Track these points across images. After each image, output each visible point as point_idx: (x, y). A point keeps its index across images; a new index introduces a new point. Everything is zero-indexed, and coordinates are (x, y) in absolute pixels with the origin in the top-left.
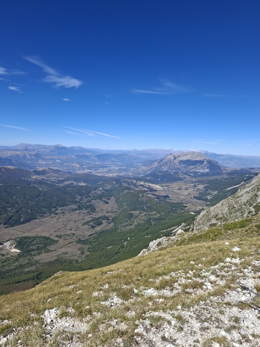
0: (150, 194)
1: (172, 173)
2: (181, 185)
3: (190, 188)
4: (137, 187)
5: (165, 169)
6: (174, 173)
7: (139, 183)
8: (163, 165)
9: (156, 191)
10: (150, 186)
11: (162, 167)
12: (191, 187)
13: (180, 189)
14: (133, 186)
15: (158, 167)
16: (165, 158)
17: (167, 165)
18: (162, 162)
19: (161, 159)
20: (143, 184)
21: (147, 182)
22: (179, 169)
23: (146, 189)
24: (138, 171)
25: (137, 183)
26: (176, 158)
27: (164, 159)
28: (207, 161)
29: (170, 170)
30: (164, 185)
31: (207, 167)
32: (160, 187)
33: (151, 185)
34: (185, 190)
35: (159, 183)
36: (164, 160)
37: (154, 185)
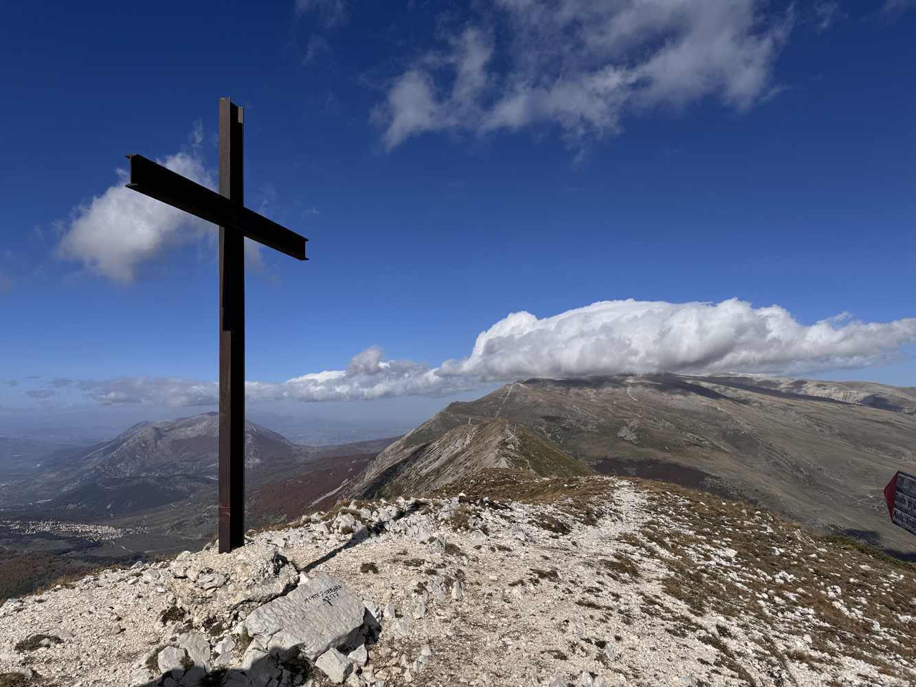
0: (76, 558)
1: (151, 481)
2: (182, 514)
3: (211, 517)
4: (26, 544)
5: (128, 470)
6: (159, 479)
7: (34, 530)
8: (121, 460)
9: (98, 544)
10: (77, 532)
11: (118, 466)
12: (213, 513)
13: (180, 525)
15: (103, 466)
16: (128, 438)
17: (134, 459)
18: (119, 450)
19: (112, 441)
20: (47, 529)
21: (64, 521)
22: (175, 466)
23: (62, 545)
24: (29, 488)
25: (24, 531)
26: (165, 434)
27: (124, 441)
28: (253, 434)
29: (145, 471)
30: (128, 519)
31: (255, 451)
32: (112, 530)
33: (78, 528)
34: (196, 525)
35: (109, 516)
36: (125, 444)
37: (88, 528)
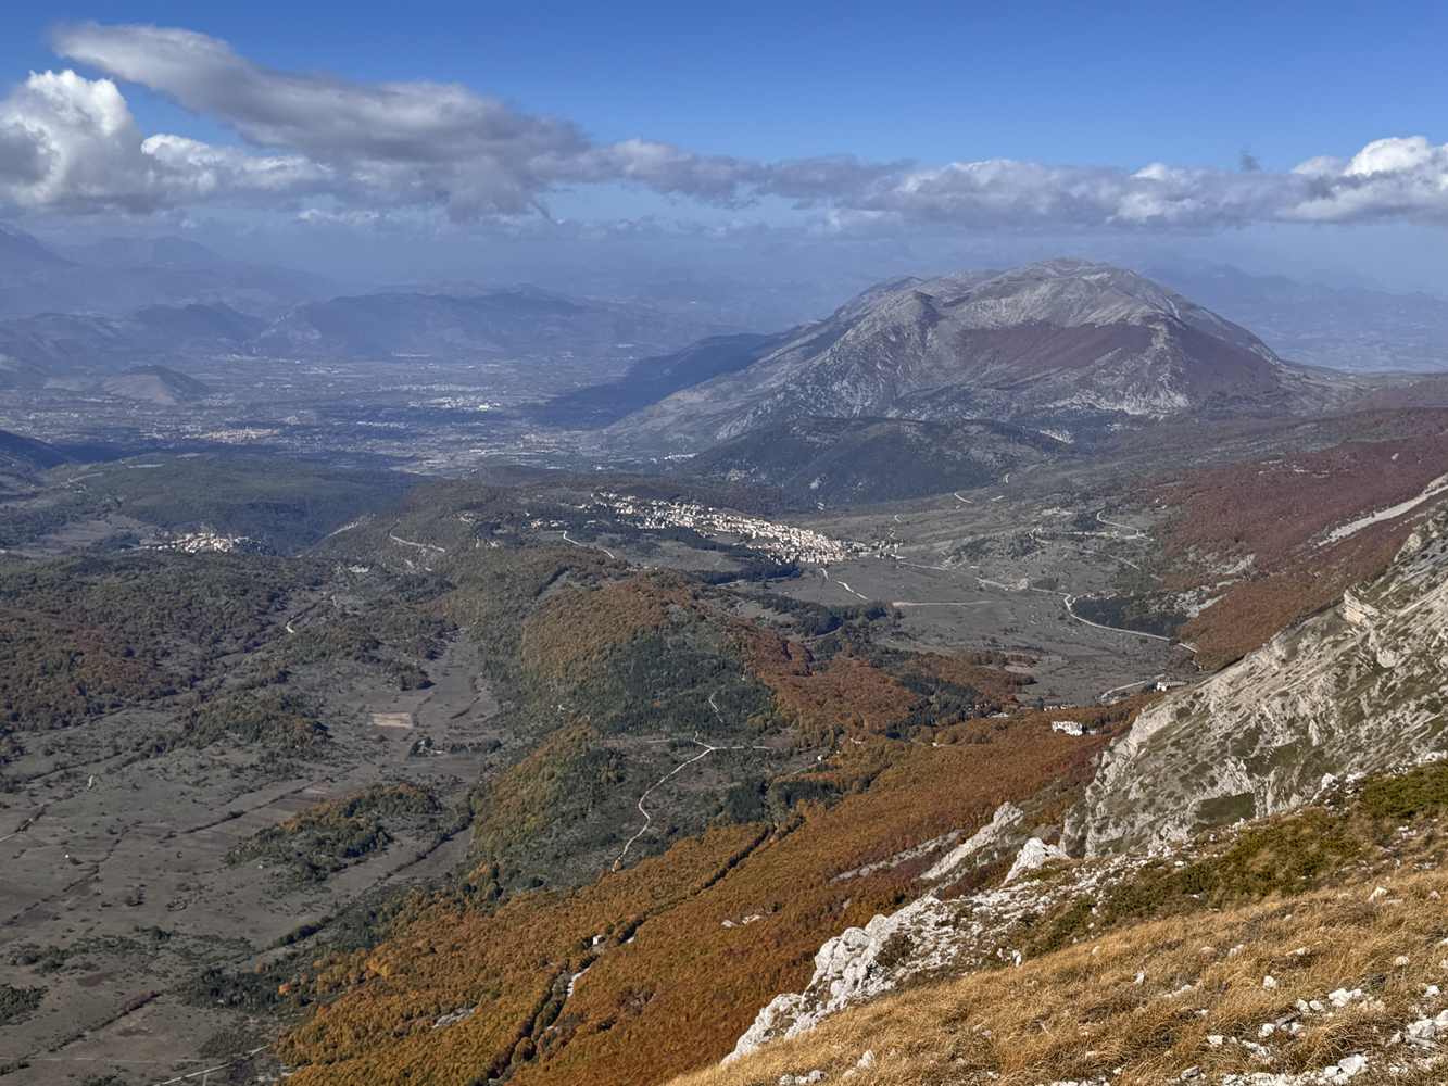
0: (747, 597)
1: (911, 432)
2: (982, 522)
3: (1053, 537)
4: (648, 551)
5: (857, 399)
6: (929, 427)
7: (661, 520)
8: (841, 374)
9: (791, 571)
10: (748, 537)
11: (836, 388)
12: (1058, 529)
13: (975, 550)
14: (613, 545)
15: (803, 385)
16: (859, 318)
17: (872, 372)
18: (836, 346)
19: (826, 322)
20: (688, 522)
21: (720, 507)
22: (965, 398)
23: (716, 562)
24: (649, 425)
25: (642, 521)
26: (944, 312)
27: (850, 324)
28: (1168, 324)
29: (898, 403)
30: (856, 520)
31: (1173, 372)
32: (821, 541)
33: (750, 526)
34: (1016, 555)
35: (815, 508)
36: (851, 333)
37: (773, 530)
